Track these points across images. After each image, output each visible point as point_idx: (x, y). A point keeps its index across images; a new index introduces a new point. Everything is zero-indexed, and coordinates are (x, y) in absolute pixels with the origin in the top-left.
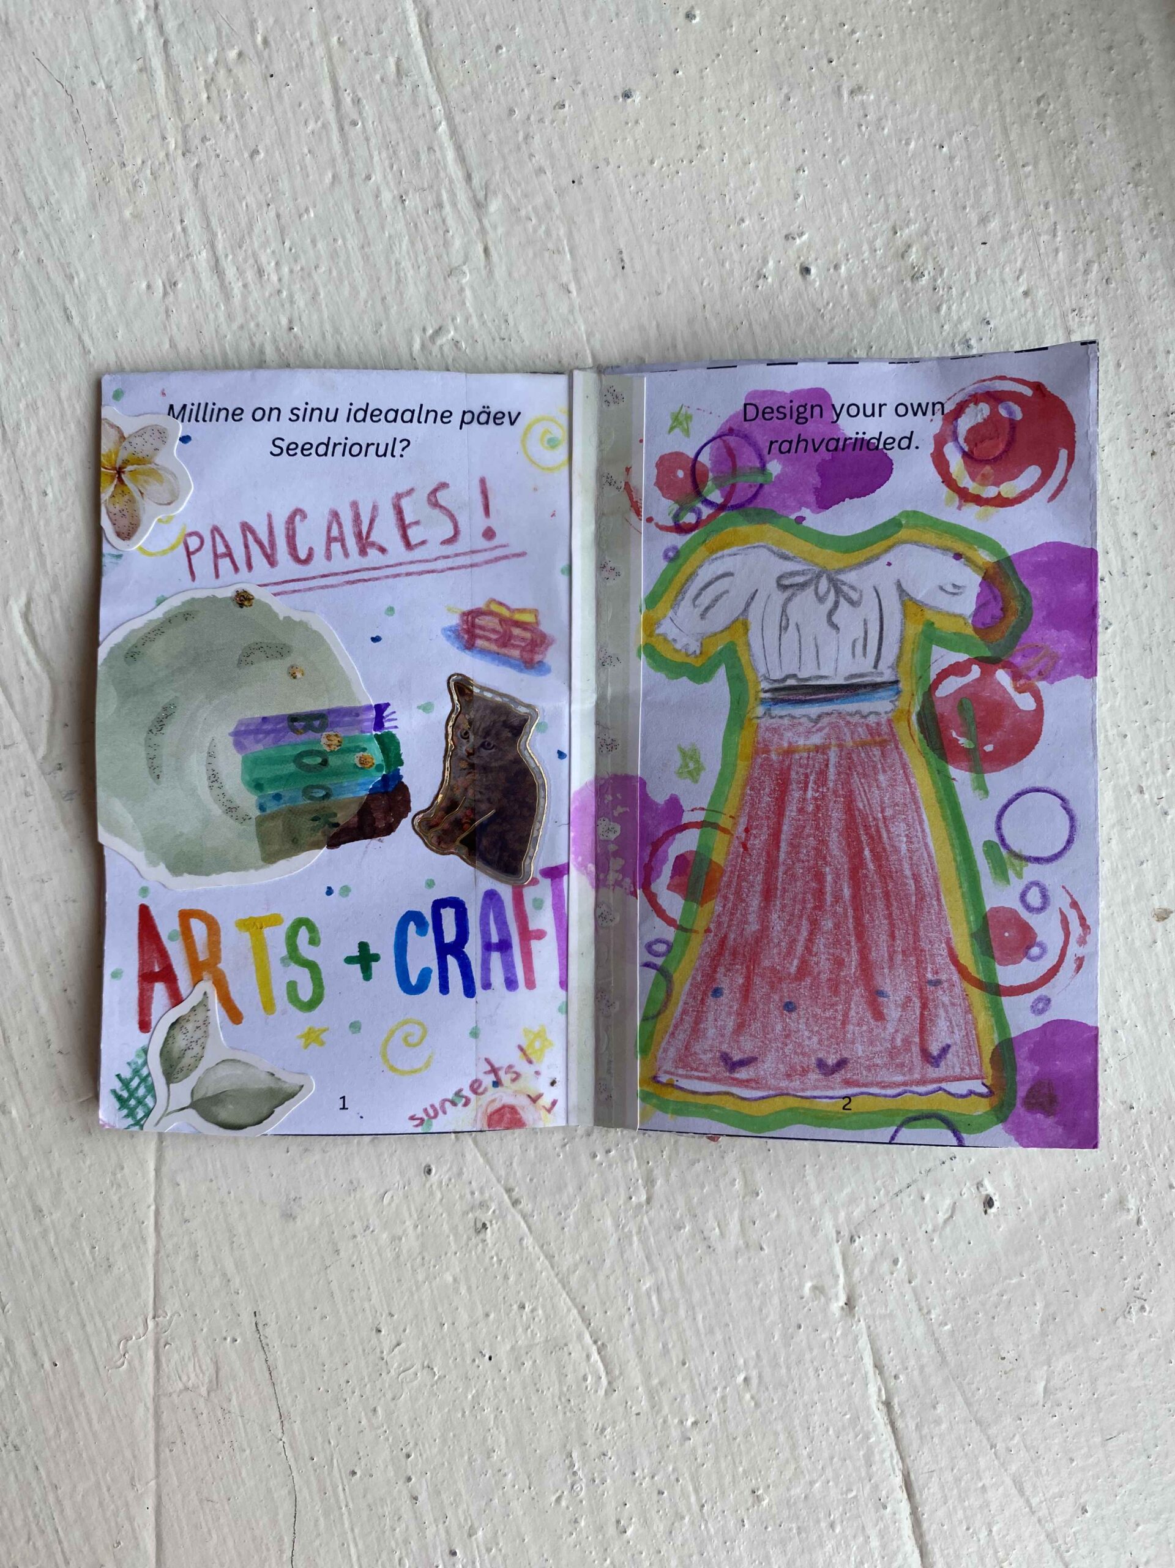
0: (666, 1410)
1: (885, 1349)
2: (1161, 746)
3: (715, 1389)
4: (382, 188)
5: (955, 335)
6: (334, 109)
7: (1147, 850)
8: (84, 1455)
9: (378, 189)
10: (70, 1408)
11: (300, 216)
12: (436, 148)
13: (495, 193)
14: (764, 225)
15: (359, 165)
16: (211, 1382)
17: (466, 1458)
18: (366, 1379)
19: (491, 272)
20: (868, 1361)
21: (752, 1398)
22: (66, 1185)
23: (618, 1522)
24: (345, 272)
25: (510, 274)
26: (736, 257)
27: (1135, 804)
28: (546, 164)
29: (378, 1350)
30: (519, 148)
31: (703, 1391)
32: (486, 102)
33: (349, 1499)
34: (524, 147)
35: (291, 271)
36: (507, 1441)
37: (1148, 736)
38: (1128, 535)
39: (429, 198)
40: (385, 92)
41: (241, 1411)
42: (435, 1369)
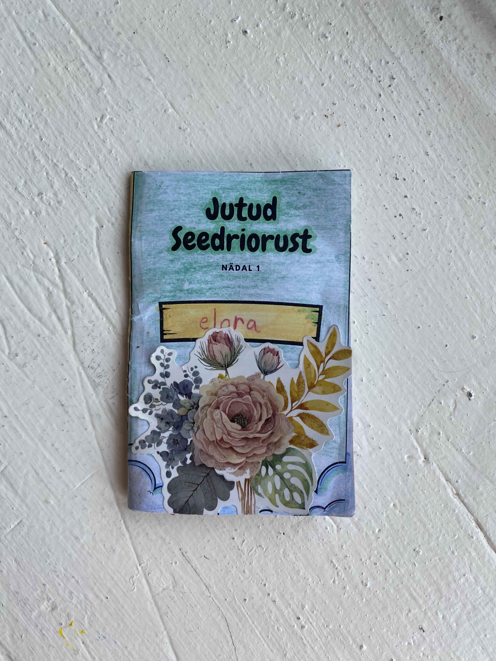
0: (365, 529)
1: (448, 472)
2: (472, 176)
3: (383, 513)
4: (56, 67)
5: (319, 36)
6: (24, 42)
7: (482, 221)
8: (133, 631)
9: (55, 67)
10: (120, 614)
11: (27, 91)
12: (72, 41)
13: (104, 50)
14: (221, 20)
15: (43, 60)
16: (173, 583)
17: (289, 577)
18: (236, 561)
19: (115, 85)
20: (443, 479)
21: (400, 512)
22: (84, 524)
23: (362, 582)
24: (54, 107)
25: (122, 82)
26: (214, 38)
27: (470, 204)
28: (120, 30)
29: (236, 547)
30: (106, 28)
31: (378, 516)
32: (85, 14)
33: (247, 610)
34: (108, 27)
35: (33, 116)
36: (303, 565)
37: (464, 174)
38: (424, 91)
39: (78, 63)
40: (42, 26)
41: (190, 591)
42: (263, 546)
